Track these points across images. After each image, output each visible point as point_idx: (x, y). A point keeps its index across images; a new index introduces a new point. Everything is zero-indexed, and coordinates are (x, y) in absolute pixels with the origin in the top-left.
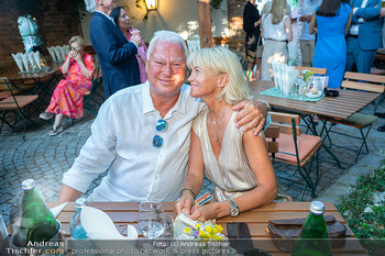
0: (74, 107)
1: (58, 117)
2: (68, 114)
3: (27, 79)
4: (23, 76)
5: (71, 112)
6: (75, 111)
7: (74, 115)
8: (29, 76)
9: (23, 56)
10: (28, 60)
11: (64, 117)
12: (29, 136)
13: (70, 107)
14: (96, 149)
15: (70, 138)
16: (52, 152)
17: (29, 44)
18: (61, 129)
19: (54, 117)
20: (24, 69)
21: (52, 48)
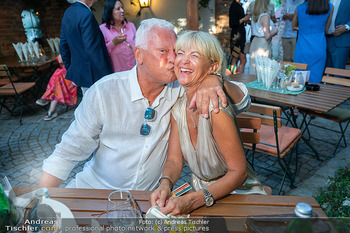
0: (68, 95)
1: (53, 104)
2: (63, 101)
3: (26, 68)
4: (23, 65)
5: (65, 99)
6: (69, 99)
7: (68, 101)
8: (28, 64)
9: (23, 46)
10: (28, 50)
11: (59, 103)
12: (26, 120)
13: (64, 94)
14: (79, 137)
15: (63, 123)
16: (45, 136)
17: (31, 36)
18: (55, 115)
19: (50, 104)
20: (24, 58)
21: (52, 39)
